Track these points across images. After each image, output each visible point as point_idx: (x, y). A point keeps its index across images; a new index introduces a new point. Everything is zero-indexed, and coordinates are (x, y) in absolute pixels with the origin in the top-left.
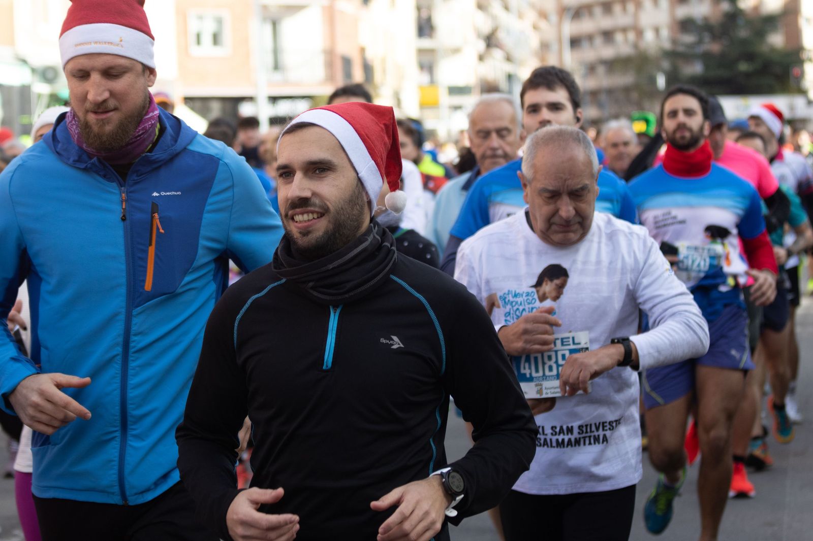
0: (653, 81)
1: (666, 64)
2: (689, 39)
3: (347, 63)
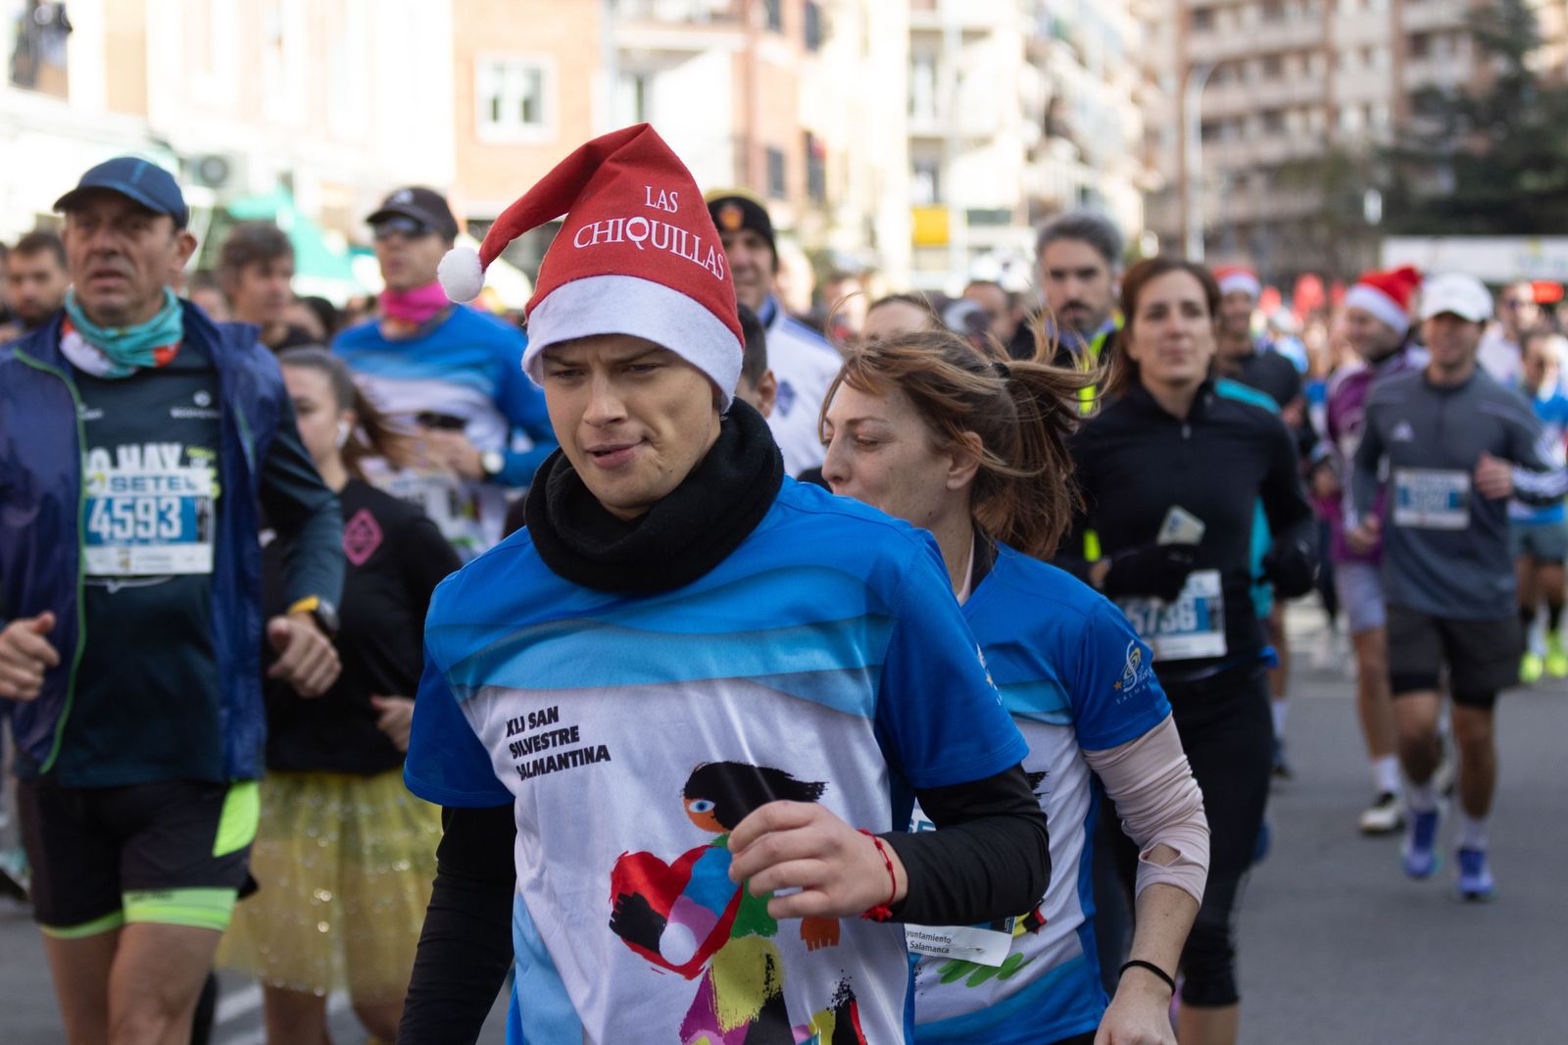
0: (1357, 206)
1: (1383, 175)
2: (1426, 126)
3: (776, 160)
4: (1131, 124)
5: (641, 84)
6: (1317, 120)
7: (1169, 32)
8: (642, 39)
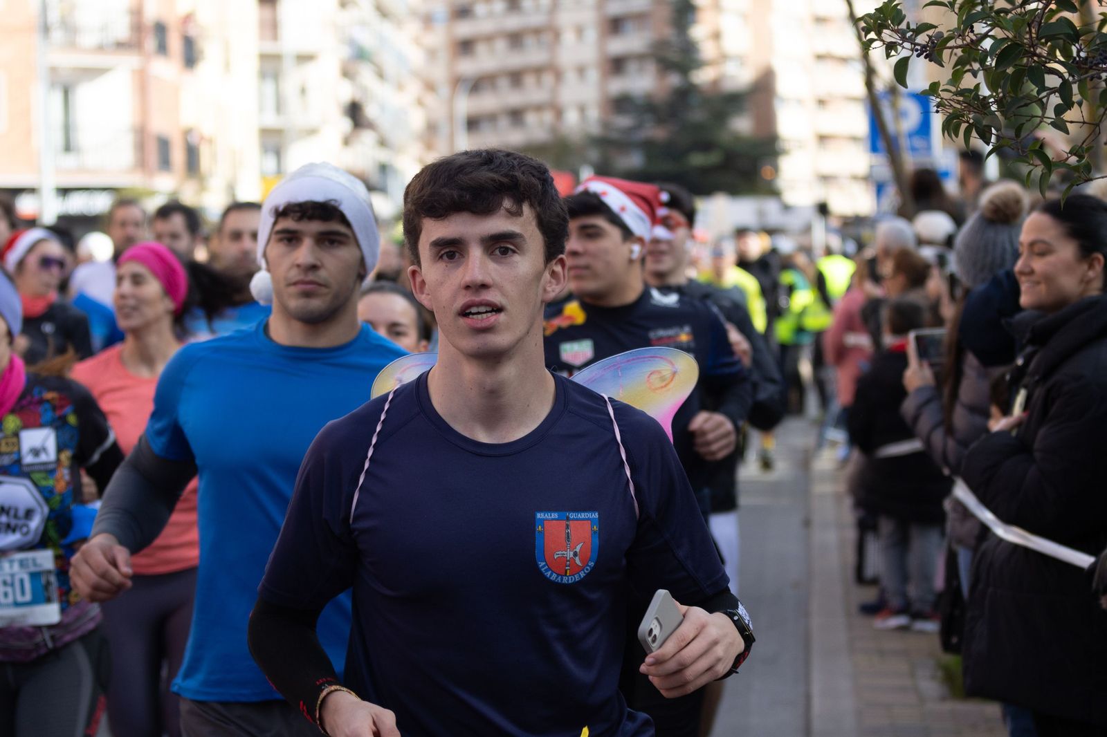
1: (594, 154)
2: (624, 121)
3: (164, 145)
4: (417, 120)
5: (67, 92)
6: (548, 117)
7: (444, 56)
8: (67, 60)
